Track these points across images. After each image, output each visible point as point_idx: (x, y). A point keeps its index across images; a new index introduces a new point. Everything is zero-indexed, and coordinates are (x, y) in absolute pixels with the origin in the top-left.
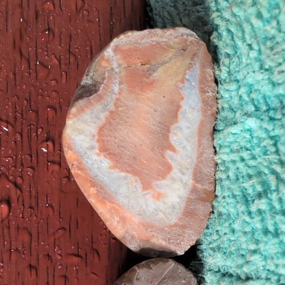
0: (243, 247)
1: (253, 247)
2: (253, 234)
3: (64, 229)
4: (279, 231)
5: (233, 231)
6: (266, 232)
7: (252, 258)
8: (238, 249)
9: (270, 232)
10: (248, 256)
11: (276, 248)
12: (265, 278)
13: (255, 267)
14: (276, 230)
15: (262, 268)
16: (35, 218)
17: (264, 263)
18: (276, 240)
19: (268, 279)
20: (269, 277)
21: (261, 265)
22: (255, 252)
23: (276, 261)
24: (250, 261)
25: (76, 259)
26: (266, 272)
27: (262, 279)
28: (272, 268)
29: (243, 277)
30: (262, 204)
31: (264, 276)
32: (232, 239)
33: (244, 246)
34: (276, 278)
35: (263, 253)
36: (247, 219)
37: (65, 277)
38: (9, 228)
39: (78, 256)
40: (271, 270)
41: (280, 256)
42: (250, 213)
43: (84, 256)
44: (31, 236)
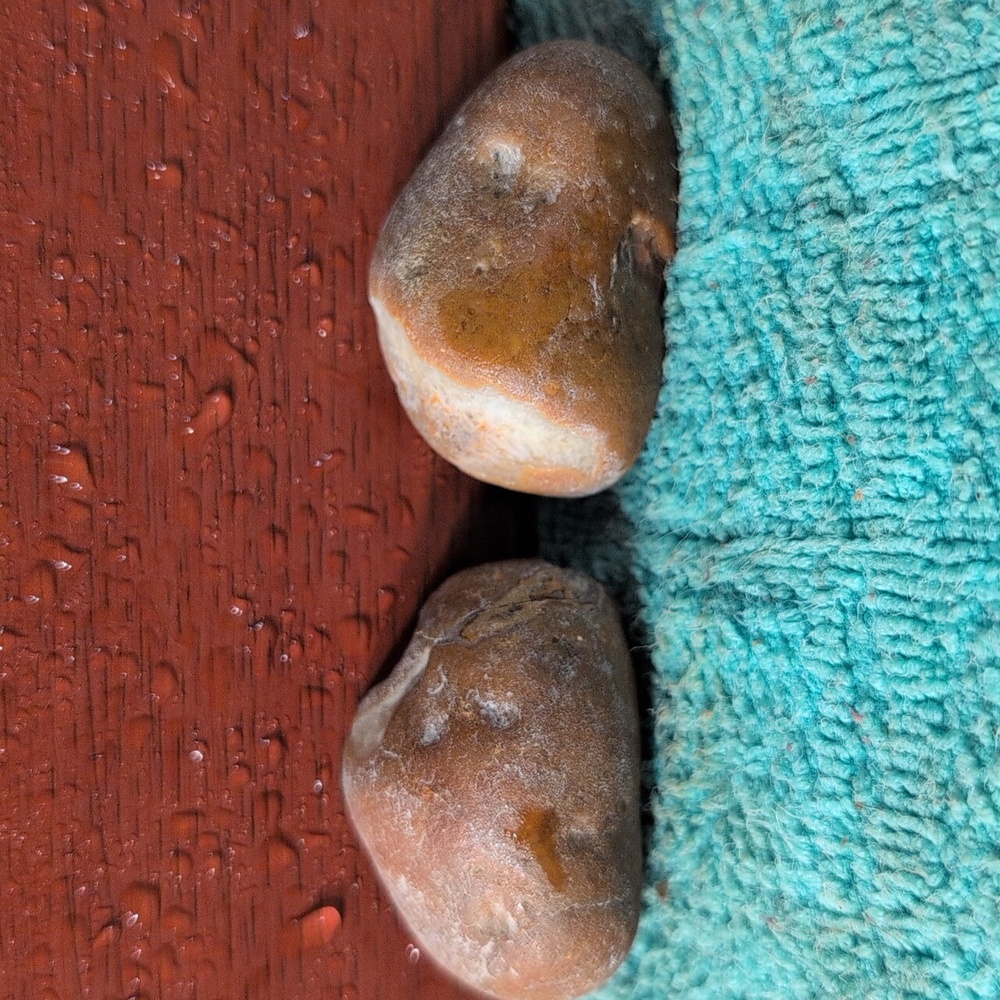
0: (721, 478)
1: (740, 474)
2: (741, 448)
3: (341, 451)
4: (790, 439)
5: (701, 448)
6: (766, 442)
7: (739, 496)
8: (711, 483)
9: (772, 442)
10: (730, 492)
11: (784, 471)
12: (764, 532)
13: (743, 515)
14: (784, 437)
15: (757, 513)
16: (283, 427)
17: (761, 504)
18: (784, 455)
19: (769, 533)
20: (771, 528)
21: (755, 508)
22: (743, 483)
23: (783, 496)
24: (735, 502)
25: (365, 518)
26: (766, 520)
27: (756, 534)
28: (778, 510)
29: (720, 537)
30: (761, 392)
31: (761, 528)
32: (699, 462)
33: (723, 475)
34: (784, 528)
35: (760, 484)
36: (731, 422)
37: (343, 554)
38: (231, 446)
39: (369, 510)
40: (775, 515)
41: (790, 486)
42: (734, 411)
43: (380, 511)
44: (275, 464)
